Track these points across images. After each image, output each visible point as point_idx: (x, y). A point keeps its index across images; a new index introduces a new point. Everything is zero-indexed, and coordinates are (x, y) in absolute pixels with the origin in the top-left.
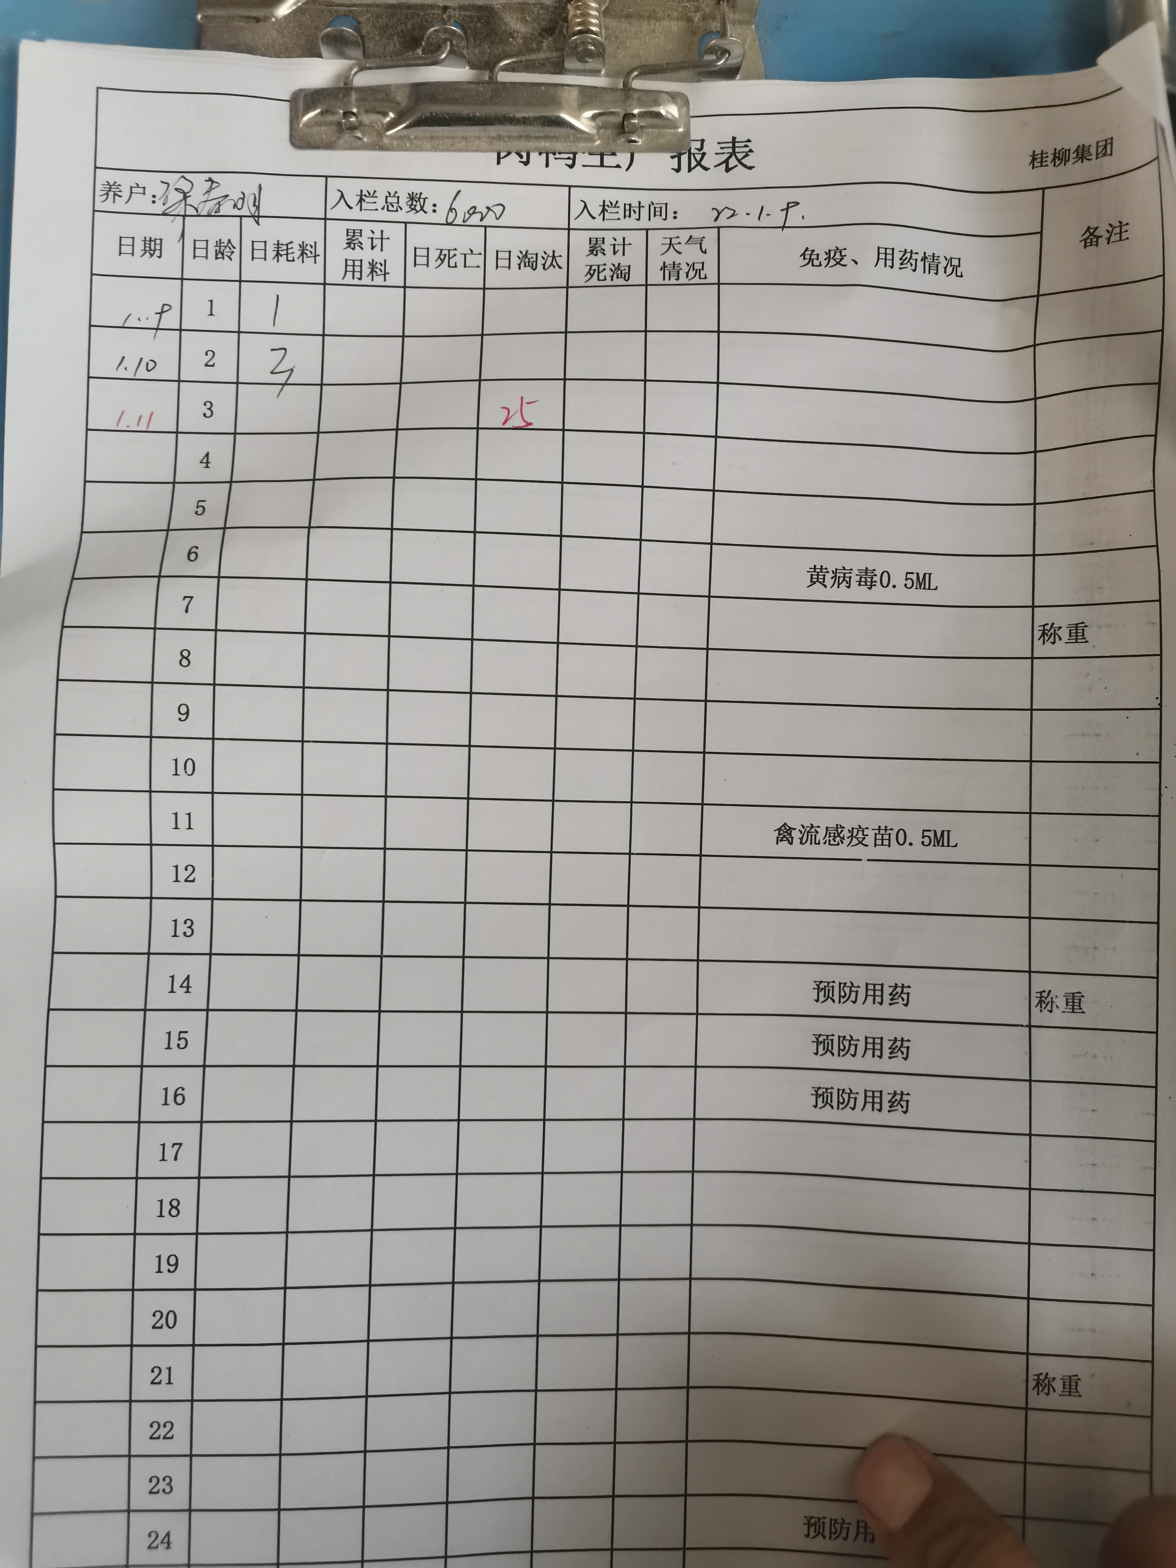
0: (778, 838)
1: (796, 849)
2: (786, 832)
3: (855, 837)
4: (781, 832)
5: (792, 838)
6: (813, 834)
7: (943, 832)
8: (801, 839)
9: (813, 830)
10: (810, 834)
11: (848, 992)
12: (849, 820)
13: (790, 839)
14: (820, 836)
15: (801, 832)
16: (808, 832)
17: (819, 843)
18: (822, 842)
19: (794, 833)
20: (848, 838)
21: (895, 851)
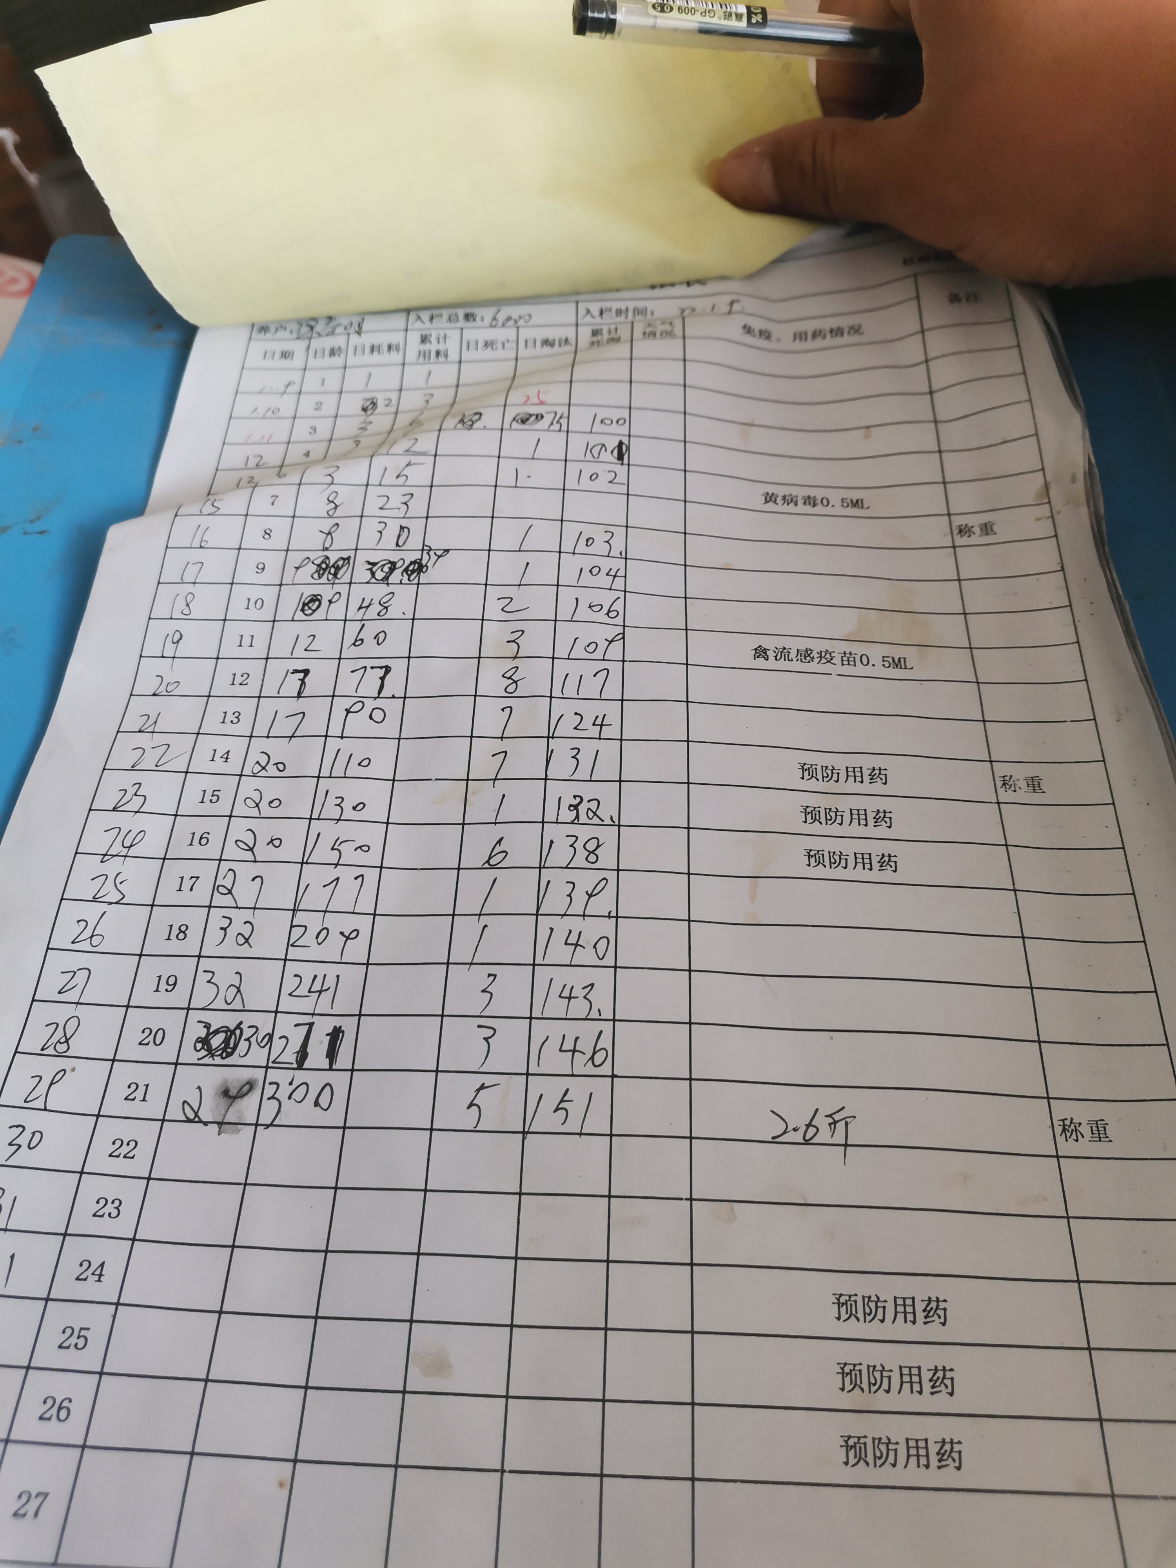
0: (755, 655)
1: (772, 663)
2: (762, 651)
3: (824, 657)
4: (757, 651)
5: (768, 656)
6: (786, 654)
7: (899, 659)
8: (776, 657)
9: (785, 651)
10: (783, 654)
11: (830, 774)
12: (817, 646)
13: (766, 657)
14: (793, 655)
15: (775, 652)
16: (782, 652)
17: (792, 660)
18: (795, 660)
19: (768, 653)
20: (818, 658)
21: (860, 670)
